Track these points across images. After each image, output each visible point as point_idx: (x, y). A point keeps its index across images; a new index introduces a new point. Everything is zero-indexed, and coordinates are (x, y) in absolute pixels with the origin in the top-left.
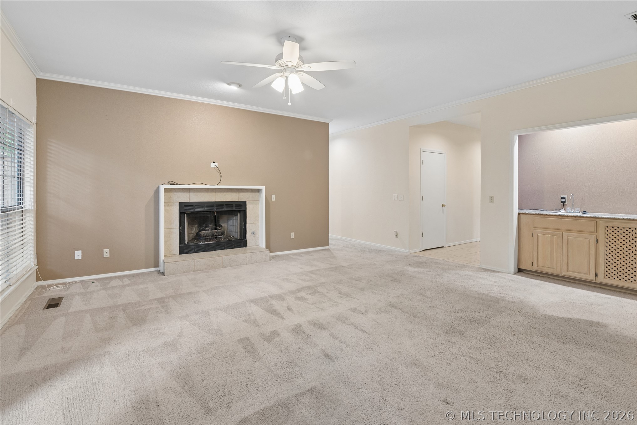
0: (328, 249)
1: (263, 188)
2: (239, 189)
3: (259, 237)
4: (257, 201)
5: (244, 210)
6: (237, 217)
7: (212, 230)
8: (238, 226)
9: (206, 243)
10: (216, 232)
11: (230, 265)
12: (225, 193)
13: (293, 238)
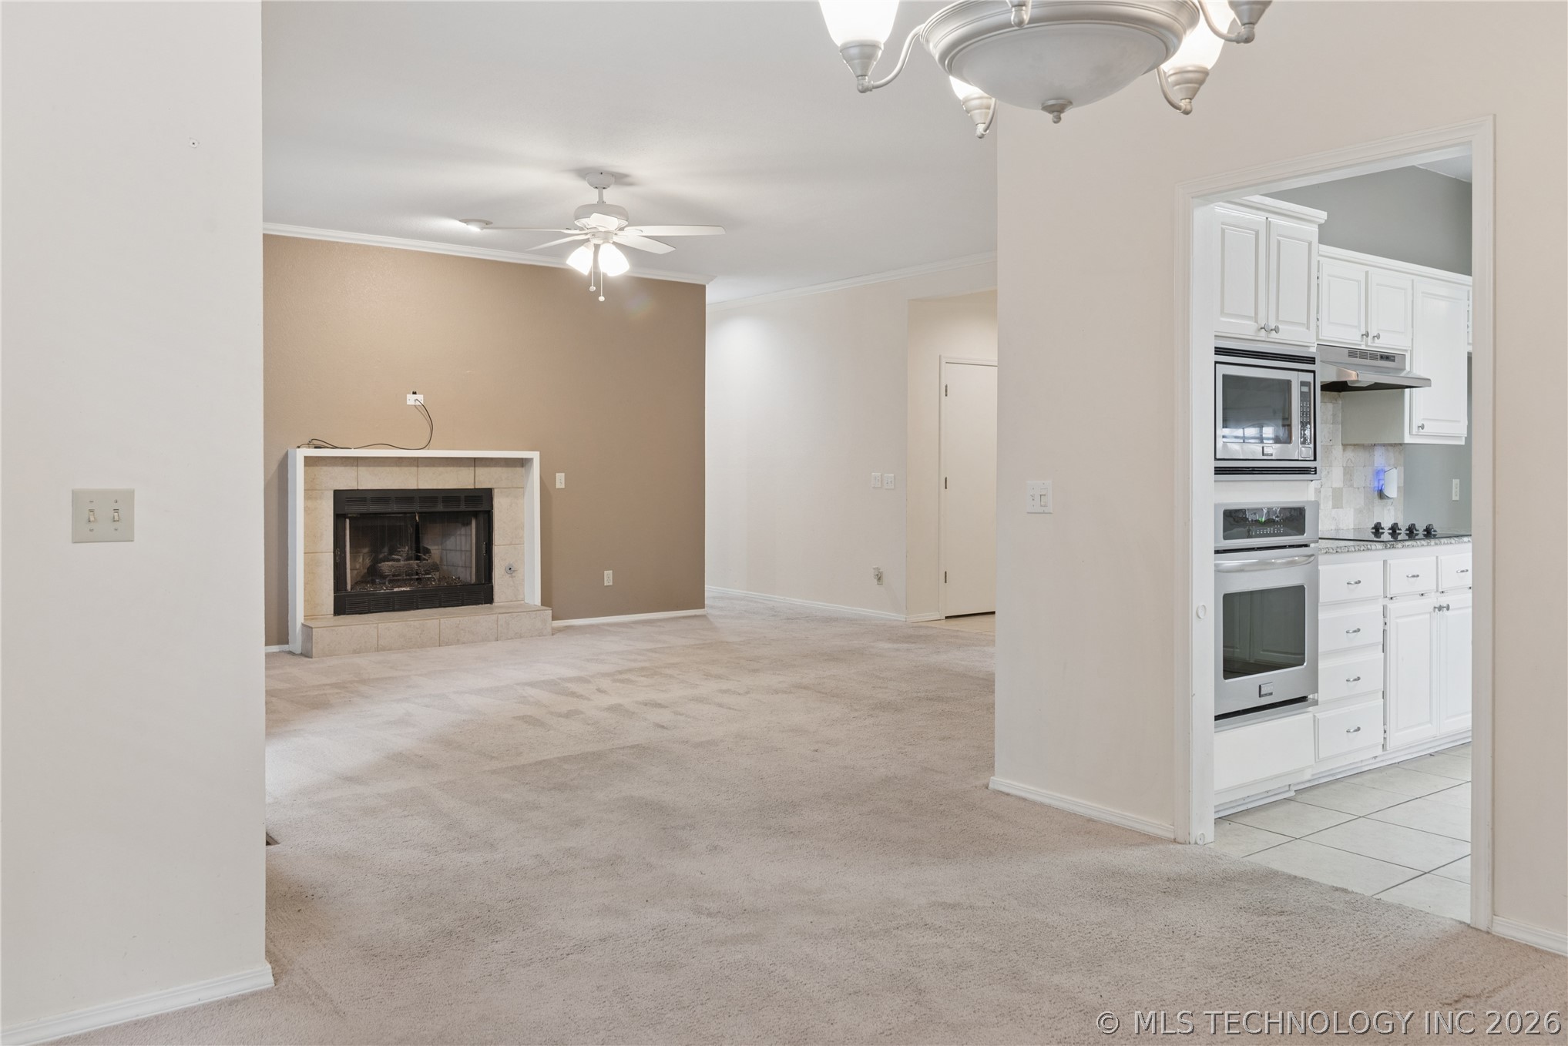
0: (704, 616)
1: (535, 455)
2: (475, 458)
3: (523, 580)
4: (519, 489)
5: (486, 511)
6: (469, 527)
7: (408, 559)
8: (471, 551)
9: (396, 590)
10: (419, 566)
11: (458, 640)
12: (441, 469)
13: (611, 584)
